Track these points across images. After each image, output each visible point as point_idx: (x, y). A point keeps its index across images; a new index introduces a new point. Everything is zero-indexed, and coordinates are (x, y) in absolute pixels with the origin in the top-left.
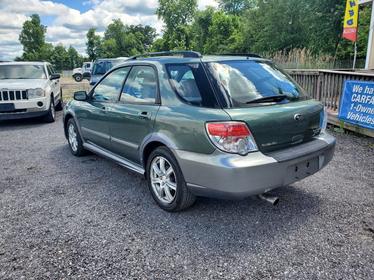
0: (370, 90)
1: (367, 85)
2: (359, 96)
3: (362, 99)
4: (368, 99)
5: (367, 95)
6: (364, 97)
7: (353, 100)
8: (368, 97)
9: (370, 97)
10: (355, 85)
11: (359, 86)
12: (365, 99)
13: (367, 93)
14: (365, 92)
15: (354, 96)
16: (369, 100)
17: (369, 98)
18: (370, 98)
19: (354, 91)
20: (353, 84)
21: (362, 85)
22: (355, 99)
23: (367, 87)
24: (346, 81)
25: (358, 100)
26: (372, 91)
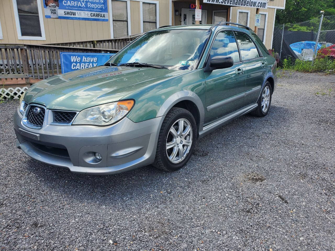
0: (86, 59)
1: (84, 55)
2: (78, 64)
3: (82, 66)
4: (86, 66)
5: (85, 63)
6: (83, 65)
7: (73, 68)
8: (86, 64)
9: (88, 64)
10: (72, 57)
11: (77, 57)
12: (85, 66)
13: (85, 61)
14: (83, 61)
15: (74, 65)
16: (88, 66)
17: (87, 65)
18: (89, 65)
19: (72, 61)
20: (70, 55)
21: (79, 56)
22: (75, 67)
23: (84, 57)
24: (62, 54)
25: (78, 67)
26: (89, 60)
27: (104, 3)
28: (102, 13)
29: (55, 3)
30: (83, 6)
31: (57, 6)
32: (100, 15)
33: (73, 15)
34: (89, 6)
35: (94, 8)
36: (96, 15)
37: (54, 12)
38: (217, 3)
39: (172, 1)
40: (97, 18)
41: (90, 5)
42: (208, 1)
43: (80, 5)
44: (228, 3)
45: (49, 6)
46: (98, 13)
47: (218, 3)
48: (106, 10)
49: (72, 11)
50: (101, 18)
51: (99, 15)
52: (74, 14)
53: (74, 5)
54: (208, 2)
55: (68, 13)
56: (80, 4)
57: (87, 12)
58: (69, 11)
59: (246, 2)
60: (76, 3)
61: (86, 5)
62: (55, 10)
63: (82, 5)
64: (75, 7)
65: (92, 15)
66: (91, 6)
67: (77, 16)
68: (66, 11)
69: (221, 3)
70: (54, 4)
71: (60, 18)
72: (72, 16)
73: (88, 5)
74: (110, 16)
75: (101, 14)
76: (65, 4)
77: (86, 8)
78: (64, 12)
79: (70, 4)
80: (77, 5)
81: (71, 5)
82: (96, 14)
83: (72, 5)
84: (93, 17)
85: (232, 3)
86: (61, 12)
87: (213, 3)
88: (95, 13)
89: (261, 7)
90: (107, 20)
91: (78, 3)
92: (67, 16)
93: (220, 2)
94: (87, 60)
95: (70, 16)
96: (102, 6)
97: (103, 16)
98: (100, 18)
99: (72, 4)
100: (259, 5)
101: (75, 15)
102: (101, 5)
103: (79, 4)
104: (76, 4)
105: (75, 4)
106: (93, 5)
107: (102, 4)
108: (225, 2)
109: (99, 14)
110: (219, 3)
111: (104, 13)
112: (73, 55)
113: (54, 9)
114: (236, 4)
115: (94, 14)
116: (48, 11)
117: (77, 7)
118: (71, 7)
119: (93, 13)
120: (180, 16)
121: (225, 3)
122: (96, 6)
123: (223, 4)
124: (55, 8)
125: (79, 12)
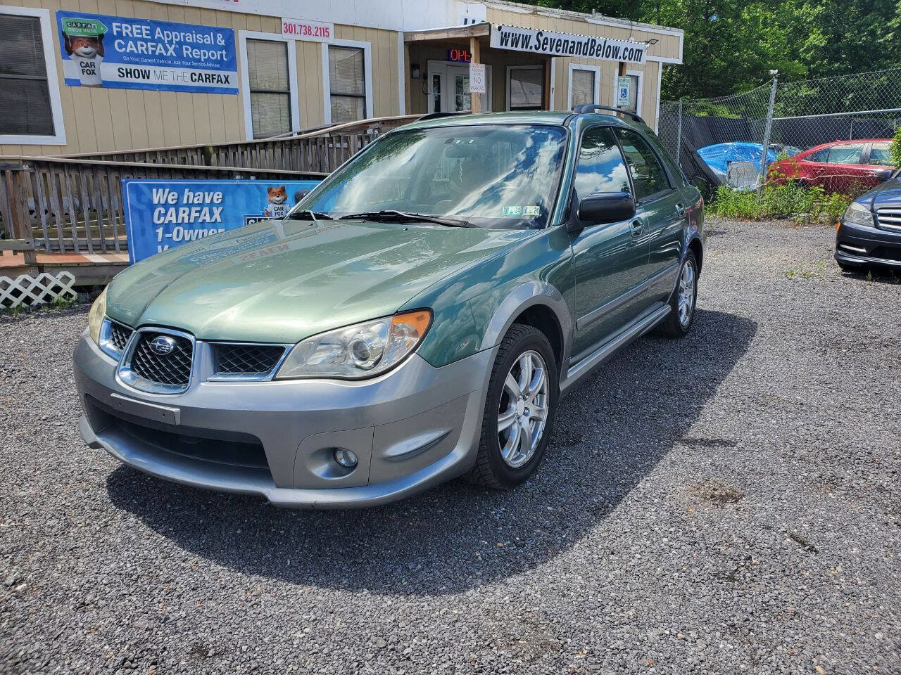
0: (194, 197)
1: (187, 186)
2: (172, 210)
3: (181, 215)
4: (194, 214)
5: (189, 206)
6: (184, 212)
7: (159, 219)
8: (194, 209)
9: (199, 209)
10: (154, 190)
11: (167, 190)
12: (189, 215)
13: (190, 202)
14: (185, 202)
15: (160, 211)
16: (198, 215)
17: (196, 212)
18: (200, 212)
19: (156, 201)
20: (151, 187)
21: (173, 188)
22: (162, 219)
23: (187, 190)
24: (126, 182)
25: (171, 219)
26: (201, 197)
27: (226, 48)
28: (223, 73)
29: (92, 46)
30: (169, 54)
31: (98, 56)
32: (216, 77)
33: (144, 78)
34: (187, 54)
35: (199, 60)
36: (206, 78)
37: (89, 69)
38: (524, 49)
39: (405, 42)
40: (208, 84)
41: (189, 52)
42: (502, 44)
43: (163, 52)
44: (551, 50)
45: (77, 55)
46: (210, 72)
47: (527, 47)
48: (231, 64)
49: (139, 67)
50: (220, 85)
51: (213, 79)
52: (146, 75)
53: (146, 53)
54: (503, 47)
55: (129, 73)
56: (162, 49)
57: (179, 71)
58: (133, 67)
59: (596, 48)
60: (152, 46)
61: (178, 51)
62: (93, 65)
63: (167, 50)
64: (148, 57)
65: (194, 77)
66: (191, 53)
67: (153, 80)
68: (124, 66)
69: (534, 50)
70: (89, 49)
71: (106, 85)
72: (141, 80)
73: (185, 52)
74: (241, 79)
75: (219, 76)
76: (120, 48)
77: (179, 60)
78: (120, 72)
79: (134, 49)
80: (154, 52)
81: (136, 52)
82: (206, 75)
83: (140, 52)
84: (196, 84)
85: (561, 48)
86: (109, 71)
87: (514, 48)
88: (203, 72)
89: (630, 59)
90: (235, 91)
91: (156, 47)
92: (125, 80)
93: (531, 48)
94: (196, 199)
95: (133, 80)
96: (221, 55)
97: (224, 80)
98: (215, 85)
99: (140, 48)
100: (627, 54)
101: (148, 78)
102: (219, 53)
103: (160, 49)
104: (150, 49)
105: (147, 49)
106: (196, 52)
107: (221, 48)
108: (543, 46)
109: (213, 75)
110: (528, 50)
111: (227, 73)
112: (158, 187)
113: (89, 61)
114: (570, 52)
115: (200, 75)
116: (73, 68)
117: (153, 55)
118: (138, 56)
119: (197, 71)
120: (423, 80)
121: (544, 49)
122: (205, 55)
123: (540, 51)
124: (93, 60)
125: (158, 69)
